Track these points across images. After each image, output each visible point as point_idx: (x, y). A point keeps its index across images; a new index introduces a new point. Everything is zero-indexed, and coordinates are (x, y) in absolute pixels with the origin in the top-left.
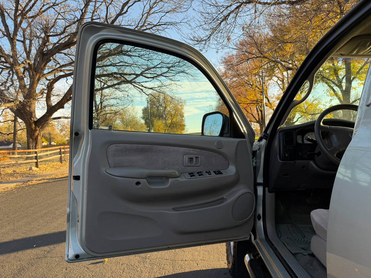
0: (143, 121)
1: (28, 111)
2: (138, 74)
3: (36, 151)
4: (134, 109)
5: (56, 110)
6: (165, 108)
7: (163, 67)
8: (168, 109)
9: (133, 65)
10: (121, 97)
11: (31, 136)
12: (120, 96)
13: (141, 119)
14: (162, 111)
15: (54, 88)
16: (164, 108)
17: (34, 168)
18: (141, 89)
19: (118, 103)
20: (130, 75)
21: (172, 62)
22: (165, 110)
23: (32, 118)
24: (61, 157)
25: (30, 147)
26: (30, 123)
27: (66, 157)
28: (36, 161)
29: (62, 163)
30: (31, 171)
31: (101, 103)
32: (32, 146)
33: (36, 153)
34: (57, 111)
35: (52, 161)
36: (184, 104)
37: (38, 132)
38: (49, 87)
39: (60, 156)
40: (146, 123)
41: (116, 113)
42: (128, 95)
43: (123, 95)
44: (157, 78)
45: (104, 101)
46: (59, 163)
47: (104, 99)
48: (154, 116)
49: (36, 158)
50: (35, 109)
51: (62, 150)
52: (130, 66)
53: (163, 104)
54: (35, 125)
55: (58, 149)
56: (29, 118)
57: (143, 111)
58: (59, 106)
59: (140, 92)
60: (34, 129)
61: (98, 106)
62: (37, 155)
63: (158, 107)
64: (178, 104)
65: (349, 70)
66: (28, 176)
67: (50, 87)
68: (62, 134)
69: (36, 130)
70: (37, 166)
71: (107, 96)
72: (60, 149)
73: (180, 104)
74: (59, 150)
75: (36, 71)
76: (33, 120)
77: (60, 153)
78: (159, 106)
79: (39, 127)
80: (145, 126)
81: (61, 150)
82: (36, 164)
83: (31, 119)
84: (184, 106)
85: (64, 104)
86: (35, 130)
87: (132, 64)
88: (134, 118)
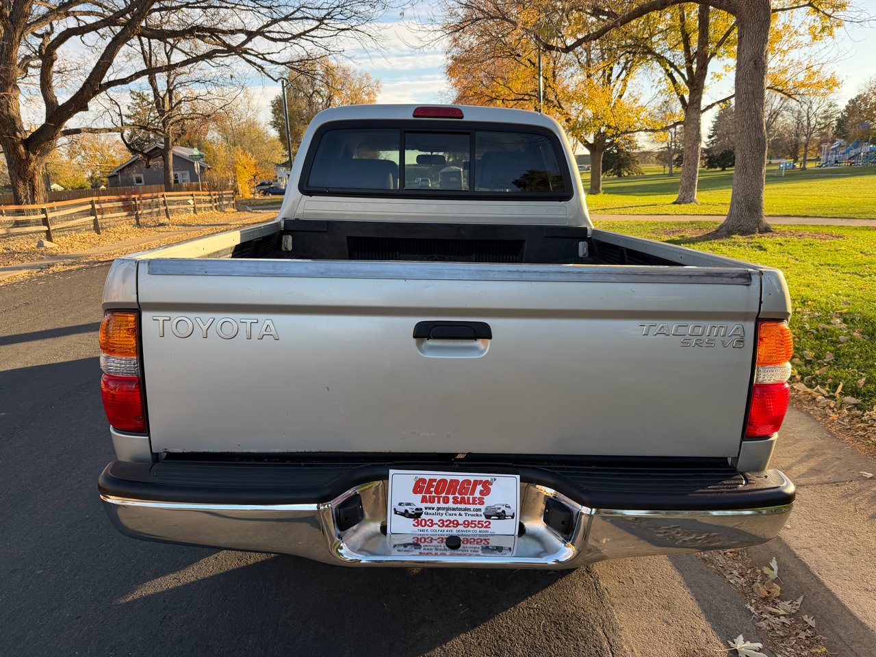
0: (274, 133)
1: (5, 116)
2: (251, 32)
3: (44, 207)
4: (249, 103)
5: (70, 116)
6: (330, 98)
7: (307, 18)
8: (337, 101)
9: (238, 6)
10: (215, 79)
11: (19, 174)
12: (214, 74)
13: (270, 126)
14: (321, 106)
15: (56, 60)
16: (324, 98)
17: (47, 243)
18: (260, 66)
19: (209, 93)
20: (232, 32)
21: (326, 6)
22: (330, 105)
23: (18, 134)
24: (95, 221)
25: (21, 198)
26: (13, 143)
27: (104, 221)
28: (46, 228)
29: (99, 233)
30: (43, 249)
31: (170, 91)
32: (26, 197)
33: (43, 211)
34: (72, 117)
35: (77, 229)
36: (376, 89)
37: (33, 164)
38: (44, 56)
39: (93, 218)
40: (283, 138)
41: (206, 117)
42: (232, 74)
43: (219, 74)
45: (174, 88)
46: (94, 234)
47: (175, 83)
48: (302, 119)
49: (45, 222)
50: (19, 110)
51: (97, 206)
52: (232, 8)
53: (323, 89)
54: (27, 148)
55: (87, 204)
56: (10, 132)
57: (273, 106)
58: (76, 106)
59: (260, 71)
60: (24, 157)
61: (163, 99)
62: (46, 215)
63: (311, 96)
64: (360, 89)
65: (705, 37)
66: (43, 258)
67: (47, 56)
69: (29, 161)
70: (49, 238)
71: (181, 74)
72: (91, 202)
73: (365, 89)
74: (90, 206)
75: (13, 20)
76: (20, 137)
77: (92, 212)
78: (313, 93)
79: (35, 153)
80: (280, 146)
81: (93, 207)
82: (47, 234)
83: (15, 135)
84: (375, 95)
85: (87, 102)
86: (27, 160)
87: (236, 5)
88: (252, 124)
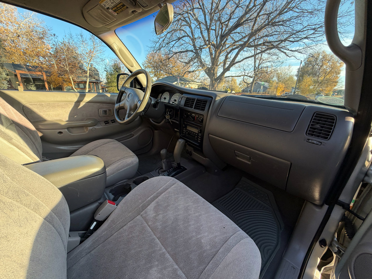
0: (296, 78)
8: (325, 67)
13: (294, 76)
14: (317, 69)
22: (321, 68)
23: (215, 77)
37: (216, 85)
44: (302, 41)
53: (320, 63)
54: (215, 81)
68: (240, 86)
78: (315, 64)
80: (296, 82)
